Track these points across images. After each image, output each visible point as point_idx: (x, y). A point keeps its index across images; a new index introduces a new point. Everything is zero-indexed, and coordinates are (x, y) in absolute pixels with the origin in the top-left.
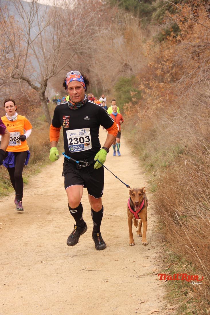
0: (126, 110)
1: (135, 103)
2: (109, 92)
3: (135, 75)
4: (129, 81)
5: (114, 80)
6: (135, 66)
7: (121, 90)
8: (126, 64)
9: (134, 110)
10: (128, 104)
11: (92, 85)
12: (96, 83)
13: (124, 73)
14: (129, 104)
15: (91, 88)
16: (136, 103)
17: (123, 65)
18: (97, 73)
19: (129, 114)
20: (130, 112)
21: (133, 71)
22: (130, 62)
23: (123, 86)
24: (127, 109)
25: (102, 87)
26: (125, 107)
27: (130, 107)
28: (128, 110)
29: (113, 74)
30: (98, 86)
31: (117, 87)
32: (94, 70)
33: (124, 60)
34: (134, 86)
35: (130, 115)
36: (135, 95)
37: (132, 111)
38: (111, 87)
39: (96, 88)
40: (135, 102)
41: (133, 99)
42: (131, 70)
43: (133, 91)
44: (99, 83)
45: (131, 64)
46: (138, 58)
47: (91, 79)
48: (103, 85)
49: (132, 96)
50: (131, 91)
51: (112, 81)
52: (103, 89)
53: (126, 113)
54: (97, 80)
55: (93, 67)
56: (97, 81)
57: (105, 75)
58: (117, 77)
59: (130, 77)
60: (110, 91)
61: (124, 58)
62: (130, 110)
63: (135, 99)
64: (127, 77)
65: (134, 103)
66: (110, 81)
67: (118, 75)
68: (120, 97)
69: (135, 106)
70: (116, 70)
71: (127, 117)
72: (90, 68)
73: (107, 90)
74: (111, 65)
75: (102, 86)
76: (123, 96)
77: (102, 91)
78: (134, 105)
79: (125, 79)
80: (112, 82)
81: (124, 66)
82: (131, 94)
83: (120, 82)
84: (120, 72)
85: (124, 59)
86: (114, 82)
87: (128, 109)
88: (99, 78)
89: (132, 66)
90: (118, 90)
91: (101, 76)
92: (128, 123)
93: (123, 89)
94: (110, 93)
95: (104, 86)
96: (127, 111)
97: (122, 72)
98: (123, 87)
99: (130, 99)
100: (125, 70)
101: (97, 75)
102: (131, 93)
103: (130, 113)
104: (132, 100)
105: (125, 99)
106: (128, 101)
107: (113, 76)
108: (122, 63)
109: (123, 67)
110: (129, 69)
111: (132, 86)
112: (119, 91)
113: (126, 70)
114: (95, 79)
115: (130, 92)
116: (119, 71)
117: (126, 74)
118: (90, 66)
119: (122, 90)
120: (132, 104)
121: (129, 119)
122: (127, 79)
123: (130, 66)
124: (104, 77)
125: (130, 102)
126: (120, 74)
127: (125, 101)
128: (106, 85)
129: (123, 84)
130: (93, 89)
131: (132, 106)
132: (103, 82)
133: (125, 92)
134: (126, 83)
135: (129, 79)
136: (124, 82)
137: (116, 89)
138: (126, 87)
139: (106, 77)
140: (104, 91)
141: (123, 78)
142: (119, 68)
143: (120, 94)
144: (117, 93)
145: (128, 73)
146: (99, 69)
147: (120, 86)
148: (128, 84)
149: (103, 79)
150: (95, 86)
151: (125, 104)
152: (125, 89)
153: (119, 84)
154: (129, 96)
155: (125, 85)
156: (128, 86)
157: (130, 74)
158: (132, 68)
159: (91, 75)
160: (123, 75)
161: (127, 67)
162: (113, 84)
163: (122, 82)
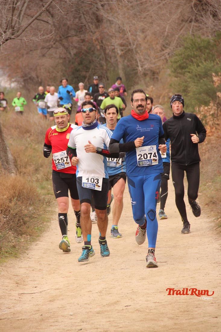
2: (156, 76)
4: (208, 45)
5: (167, 44)
7: (187, 70)
10: (206, 108)
11: (109, 59)
12: (120, 52)
14: (209, 107)
15: (105, 67)
17: (193, 3)
18: (121, 26)
20: (212, 128)
21: (220, 20)
23: (194, 60)
25: (137, 62)
27: (213, 115)
29: (165, 28)
30: (126, 61)
31: (176, 62)
32: (113, 19)
37: (218, 124)
38: (160, 64)
39: (120, 66)
41: (219, 94)
44: (128, 53)
47: (104, 42)
48: (137, 57)
49: (218, 86)
50: (214, 74)
52: (140, 68)
54: (121, 45)
55: (111, 9)
56: (122, 48)
57: (143, 31)
58: (177, 36)
59: (212, 35)
60: (158, 73)
62: (211, 123)
64: (203, 34)
66: (158, 47)
67: (181, 29)
70: (175, 17)
72: (102, 13)
73: (149, 72)
74: (159, 3)
75: (136, 60)
76: (193, 88)
77: (136, 73)
79: (199, 40)
80: (163, 50)
81: (195, 5)
82: (213, 82)
83: (186, 48)
84: (184, 23)
86: (168, 51)
87: (207, 121)
88: (127, 39)
89: (216, 5)
90: (180, 71)
91: (132, 35)
93: (193, 68)
94: (157, 78)
95: (140, 61)
97: (190, 22)
98: (192, 62)
100: (199, 18)
101: (122, 31)
102: (215, 79)
103: (211, 132)
105: (200, 93)
106: (208, 99)
107: (166, 34)
109: (192, 8)
110: (209, 13)
111: (217, 60)
112: (184, 74)
113: (202, 16)
114: (116, 42)
115: (211, 76)
116: (182, 21)
117: (200, 29)
118: (103, 6)
119: (189, 72)
120: (218, 108)
122: (203, 41)
123: (211, 5)
124: (140, 36)
125: (211, 101)
126: (184, 29)
127: (198, 99)
128: (147, 58)
129: (194, 54)
130: (112, 69)
131: (217, 113)
132: (137, 49)
133: (198, 76)
134: (201, 51)
135: (209, 42)
136: (194, 49)
137: (173, 69)
138: (201, 62)
139: (148, 37)
140: (141, 73)
141: (192, 40)
142: (181, 12)
143: (186, 82)
144: (176, 79)
145: (206, 24)
146: (127, 14)
147: (184, 60)
148: (206, 54)
149: (138, 41)
150: (117, 60)
151: (197, 109)
152: (199, 69)
153: (181, 55)
154: (209, 86)
155: (199, 57)
156: (205, 61)
157: (212, 27)
158: (216, 11)
159: (106, 30)
160: (192, 32)
161: (204, 8)
162: (167, 54)
163: (189, 48)
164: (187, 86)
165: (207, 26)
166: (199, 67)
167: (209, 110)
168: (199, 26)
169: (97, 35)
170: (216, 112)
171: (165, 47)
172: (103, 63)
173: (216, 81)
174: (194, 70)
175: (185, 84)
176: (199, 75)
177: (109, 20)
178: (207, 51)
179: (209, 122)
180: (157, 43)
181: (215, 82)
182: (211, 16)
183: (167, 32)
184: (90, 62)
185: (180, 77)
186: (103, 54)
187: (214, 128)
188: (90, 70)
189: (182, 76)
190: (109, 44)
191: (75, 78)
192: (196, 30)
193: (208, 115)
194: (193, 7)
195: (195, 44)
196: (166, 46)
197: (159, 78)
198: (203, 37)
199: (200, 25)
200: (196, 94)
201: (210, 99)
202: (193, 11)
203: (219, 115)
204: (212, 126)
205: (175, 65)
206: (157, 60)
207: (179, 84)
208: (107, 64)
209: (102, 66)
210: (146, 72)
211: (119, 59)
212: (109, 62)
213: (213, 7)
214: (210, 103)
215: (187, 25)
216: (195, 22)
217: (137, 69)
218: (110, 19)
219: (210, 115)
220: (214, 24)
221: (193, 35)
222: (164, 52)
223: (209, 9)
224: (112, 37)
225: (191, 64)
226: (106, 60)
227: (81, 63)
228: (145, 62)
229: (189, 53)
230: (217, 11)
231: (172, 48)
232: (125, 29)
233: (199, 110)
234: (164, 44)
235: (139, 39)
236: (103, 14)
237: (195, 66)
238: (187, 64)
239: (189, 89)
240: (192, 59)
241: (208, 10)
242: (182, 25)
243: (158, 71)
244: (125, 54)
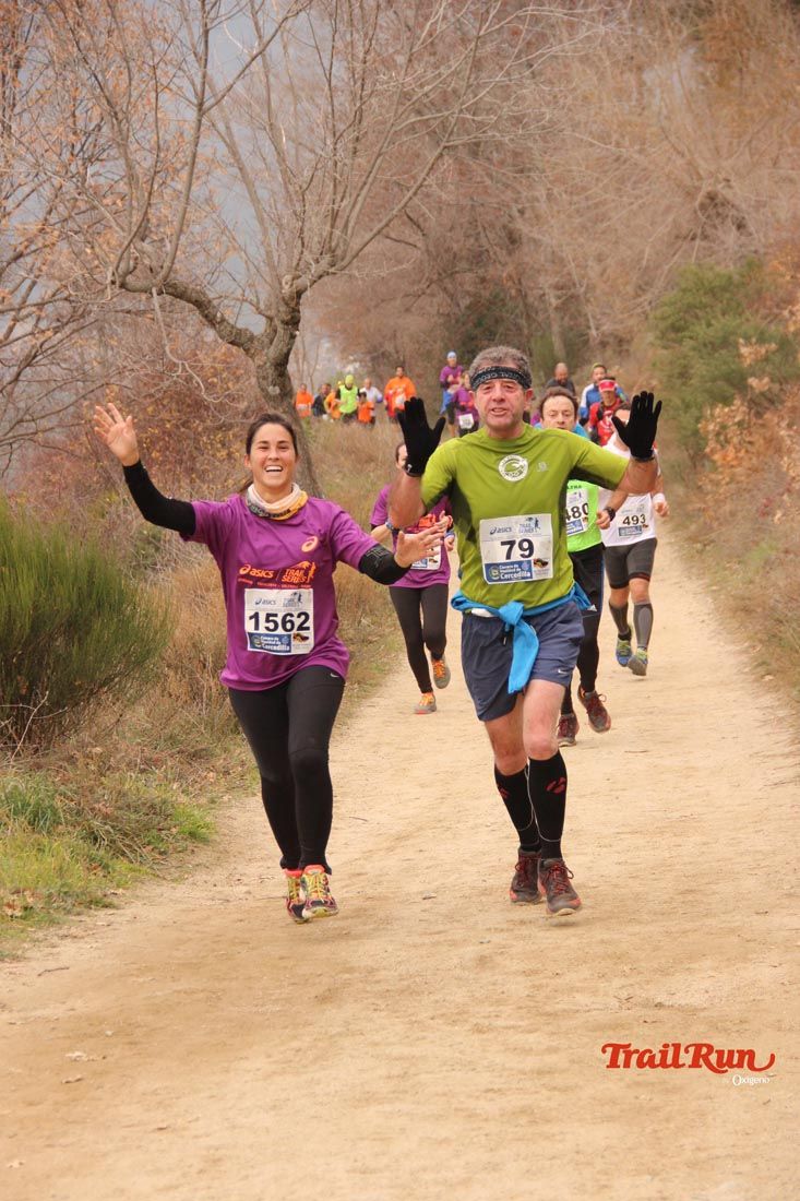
0: (718, 441)
1: (766, 404)
2: (625, 347)
3: (762, 251)
4: (728, 285)
5: (647, 284)
6: (759, 205)
7: (687, 333)
8: (712, 197)
9: (762, 441)
10: (726, 410)
11: (533, 315)
12: (554, 302)
13: (704, 244)
14: (733, 408)
15: (526, 331)
16: (772, 402)
17: (697, 204)
18: (556, 249)
19: (734, 463)
20: (738, 451)
21: (751, 234)
22: (733, 183)
23: (700, 313)
24: (722, 438)
25: (588, 320)
26: (711, 427)
27: (740, 424)
28: (727, 441)
29: (642, 252)
30: (566, 319)
31: (663, 319)
32: (540, 237)
33: (700, 178)
34: (757, 311)
35: (740, 465)
36: (766, 359)
37: (750, 443)
38: (632, 322)
39: (556, 328)
40: (762, 394)
41: (753, 381)
42: (740, 226)
43: (754, 340)
44: (570, 302)
45: (739, 194)
46: (775, 163)
47: (524, 282)
48: (589, 310)
49: (750, 366)
50: (741, 341)
51: (641, 289)
52: (593, 332)
53: (716, 457)
54: (558, 287)
55: (537, 217)
56: (559, 293)
57: (600, 259)
58: (667, 267)
59: (735, 264)
60: (629, 342)
61: (704, 167)
62: (735, 440)
63: (766, 380)
64: (718, 263)
65: (756, 404)
66: (630, 289)
67: (675, 254)
68: (684, 375)
69: (768, 416)
70: (662, 230)
71: (721, 477)
72: (520, 226)
73: (611, 340)
74: (632, 204)
75: (586, 315)
76: (700, 368)
77: (587, 341)
78: (759, 415)
79: (710, 275)
80: (640, 296)
81: (703, 207)
82: (740, 356)
83: (684, 291)
84: (680, 242)
85: (702, 172)
86: (648, 296)
87: (729, 435)
88: (569, 274)
89: (744, 206)
90: (673, 335)
91: (577, 266)
92: (727, 507)
93: (700, 330)
94: (627, 351)
95: (594, 317)
96: (722, 446)
97: (693, 239)
98: (697, 317)
99: (738, 382)
100: (709, 231)
101: (557, 260)
102: (744, 350)
103: (737, 458)
104: (751, 387)
105: (714, 380)
106: (730, 390)
107: (644, 263)
108: (690, 195)
109: (695, 212)
110: (729, 221)
111: (748, 314)
112: (680, 342)
113: (715, 227)
114: (546, 282)
115: (736, 346)
116: (677, 237)
117: (712, 252)
118: (521, 212)
119: (691, 338)
120: (750, 409)
121: (733, 486)
122: (718, 275)
123: (733, 206)
124: (594, 270)
125: (737, 396)
126: (679, 253)
127: (710, 392)
128: (608, 311)
129: (701, 302)
130: (540, 334)
131: (749, 419)
132: (588, 295)
133: (710, 346)
134: (714, 295)
135: (730, 278)
136: (702, 292)
137: (658, 333)
138: (715, 317)
139: (608, 271)
140: (597, 341)
141: (696, 274)
142: (674, 221)
143: (685, 357)
144: (665, 352)
145: (723, 242)
146: (567, 227)
147: (681, 314)
148: (725, 302)
149: (589, 279)
150: (548, 318)
151: (709, 412)
152: (711, 332)
153: (675, 303)
154: (733, 366)
155: (712, 307)
156: (723, 314)
157: (736, 248)
158: (743, 218)
159: (527, 259)
160: (697, 258)
161: (720, 210)
162: (646, 303)
163: (690, 291)
164: (685, 366)
165: (725, 246)
166: (711, 328)
167: (732, 414)
168: (711, 247)
169: (510, 268)
170: (747, 418)
171: (644, 290)
172: (523, 322)
173: (746, 355)
174: (702, 333)
175: (682, 361)
176: (711, 343)
177: (535, 240)
178: (727, 295)
179: (731, 438)
180: (627, 283)
181: (745, 358)
182: (734, 228)
183: (648, 260)
184: (497, 321)
185: (673, 348)
186: (521, 305)
187: (743, 451)
188: (498, 336)
189: (676, 345)
190: (532, 285)
191: (468, 352)
192: (705, 257)
193: (730, 423)
194: (697, 208)
195: (702, 283)
196: (644, 287)
197: (632, 350)
198: (718, 269)
199: (712, 245)
200: (706, 382)
201: (736, 391)
202: (696, 217)
203: (752, 423)
204: (738, 446)
205: (663, 325)
206: (626, 315)
207: (671, 363)
208: (530, 326)
209: (519, 329)
210: (606, 339)
211: (553, 315)
212: (535, 320)
213: (737, 210)
214: (734, 399)
215: (685, 246)
216: (702, 240)
217: (587, 334)
218: (536, 236)
219: (735, 424)
220: (740, 242)
221: (699, 265)
222: (641, 299)
223: (731, 214)
224: (539, 271)
225: (695, 321)
226: (528, 316)
227: (478, 324)
228: (604, 320)
229: (691, 300)
230: (746, 217)
231: (656, 291)
232: (564, 255)
233: (712, 415)
234: (640, 282)
235: (592, 274)
236: (522, 227)
237: (704, 326)
238: (686, 322)
239: (692, 371)
240: (698, 311)
241: (727, 216)
242: (677, 246)
243: (629, 337)
244: (563, 303)
